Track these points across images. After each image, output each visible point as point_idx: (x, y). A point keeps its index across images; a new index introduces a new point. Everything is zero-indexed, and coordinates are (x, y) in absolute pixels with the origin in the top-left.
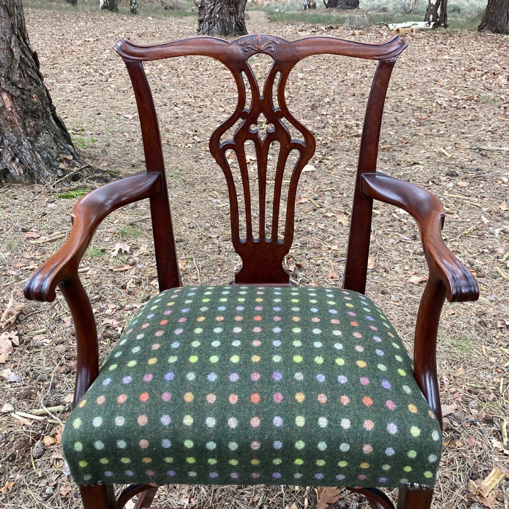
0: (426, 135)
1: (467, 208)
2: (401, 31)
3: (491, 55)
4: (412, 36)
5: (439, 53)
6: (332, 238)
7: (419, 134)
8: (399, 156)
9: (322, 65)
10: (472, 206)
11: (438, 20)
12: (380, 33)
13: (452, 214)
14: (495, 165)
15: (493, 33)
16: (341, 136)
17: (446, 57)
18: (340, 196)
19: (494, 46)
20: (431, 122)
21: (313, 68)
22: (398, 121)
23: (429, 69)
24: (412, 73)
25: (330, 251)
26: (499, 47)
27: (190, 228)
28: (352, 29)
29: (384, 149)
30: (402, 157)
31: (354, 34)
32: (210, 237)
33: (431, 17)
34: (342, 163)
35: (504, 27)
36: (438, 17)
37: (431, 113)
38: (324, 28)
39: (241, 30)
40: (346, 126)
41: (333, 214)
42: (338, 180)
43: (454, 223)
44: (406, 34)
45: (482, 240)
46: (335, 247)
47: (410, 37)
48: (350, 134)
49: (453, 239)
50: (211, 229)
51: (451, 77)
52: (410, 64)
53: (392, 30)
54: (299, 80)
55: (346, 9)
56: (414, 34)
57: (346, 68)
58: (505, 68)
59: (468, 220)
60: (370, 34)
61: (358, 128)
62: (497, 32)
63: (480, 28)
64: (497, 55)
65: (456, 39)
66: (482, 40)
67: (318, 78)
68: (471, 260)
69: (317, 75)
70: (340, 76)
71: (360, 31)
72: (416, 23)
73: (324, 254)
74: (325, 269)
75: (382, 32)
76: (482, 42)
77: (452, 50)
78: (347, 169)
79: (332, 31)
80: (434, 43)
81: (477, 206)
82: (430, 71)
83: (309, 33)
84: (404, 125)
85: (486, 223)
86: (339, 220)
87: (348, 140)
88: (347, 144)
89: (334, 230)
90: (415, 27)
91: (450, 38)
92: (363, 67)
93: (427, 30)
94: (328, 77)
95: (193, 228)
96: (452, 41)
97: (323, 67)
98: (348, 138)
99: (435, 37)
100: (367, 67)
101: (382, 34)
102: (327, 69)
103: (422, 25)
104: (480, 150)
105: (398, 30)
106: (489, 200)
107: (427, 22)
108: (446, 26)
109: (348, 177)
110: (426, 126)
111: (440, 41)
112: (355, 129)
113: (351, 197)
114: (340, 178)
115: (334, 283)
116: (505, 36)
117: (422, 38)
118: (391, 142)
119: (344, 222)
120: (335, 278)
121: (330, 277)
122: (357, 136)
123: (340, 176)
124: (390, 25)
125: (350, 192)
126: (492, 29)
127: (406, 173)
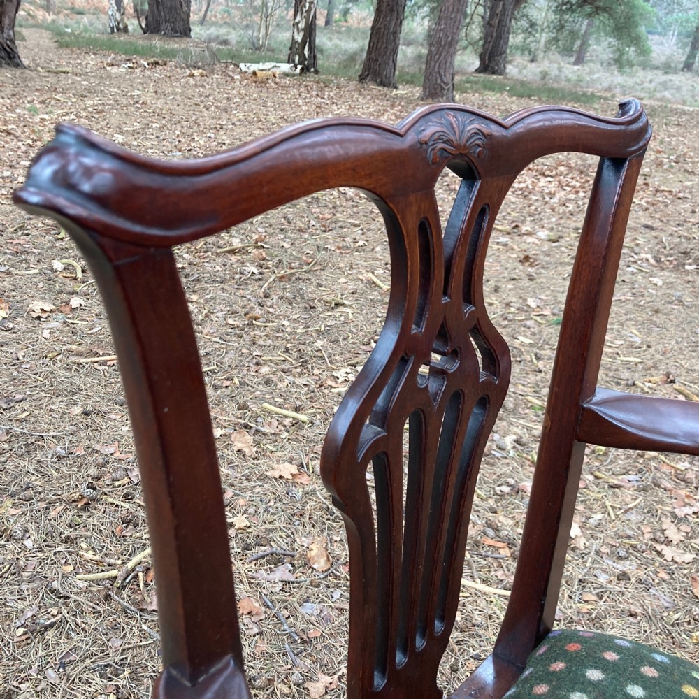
0: (339, 248)
2: (259, 75)
3: (386, 117)
4: (276, 83)
5: (318, 110)
6: (230, 493)
7: (329, 247)
8: (309, 289)
9: (152, 122)
11: (306, 62)
12: (229, 76)
15: (379, 86)
16: (205, 252)
18: (227, 383)
19: (385, 103)
20: (339, 224)
21: (138, 126)
22: (289, 222)
25: (232, 533)
26: (393, 106)
28: (188, 67)
29: (282, 277)
30: (313, 292)
31: (192, 76)
33: (297, 58)
34: (218, 307)
35: (391, 79)
36: (306, 59)
37: (334, 207)
38: (146, 64)
39: (10, 58)
41: (223, 432)
42: (217, 346)
44: (267, 79)
45: (493, 465)
46: (240, 521)
47: (273, 84)
48: (220, 247)
53: (245, 72)
55: (173, 37)
56: (277, 80)
57: (191, 128)
60: (216, 76)
61: (231, 236)
62: (383, 84)
63: (362, 79)
65: (334, 92)
66: (368, 95)
67: (148, 144)
68: (491, 516)
69: (147, 139)
70: (183, 140)
71: (200, 71)
72: (278, 65)
75: (231, 74)
76: (369, 97)
77: (334, 107)
78: (230, 321)
79: (158, 68)
80: (308, 96)
83: (124, 70)
84: (301, 230)
86: (238, 445)
87: (219, 260)
88: (218, 268)
89: (230, 472)
90: (277, 71)
91: (326, 89)
92: (215, 128)
93: (294, 75)
94: (164, 143)
96: (331, 94)
97: (154, 125)
98: (218, 255)
99: (306, 86)
100: (221, 128)
101: (233, 79)
102: (162, 128)
103: (286, 67)
105: (254, 74)
107: (292, 65)
108: (316, 72)
109: (234, 339)
110: (334, 232)
111: (314, 93)
112: (227, 238)
113: (248, 385)
114: (220, 341)
115: (256, 630)
116: (394, 92)
117: (289, 87)
118: (290, 264)
119: (246, 450)
120: (257, 614)
121: (246, 612)
122: (233, 252)
123: (220, 338)
124: (242, 65)
125: (245, 372)
126: (376, 81)
127: (329, 324)
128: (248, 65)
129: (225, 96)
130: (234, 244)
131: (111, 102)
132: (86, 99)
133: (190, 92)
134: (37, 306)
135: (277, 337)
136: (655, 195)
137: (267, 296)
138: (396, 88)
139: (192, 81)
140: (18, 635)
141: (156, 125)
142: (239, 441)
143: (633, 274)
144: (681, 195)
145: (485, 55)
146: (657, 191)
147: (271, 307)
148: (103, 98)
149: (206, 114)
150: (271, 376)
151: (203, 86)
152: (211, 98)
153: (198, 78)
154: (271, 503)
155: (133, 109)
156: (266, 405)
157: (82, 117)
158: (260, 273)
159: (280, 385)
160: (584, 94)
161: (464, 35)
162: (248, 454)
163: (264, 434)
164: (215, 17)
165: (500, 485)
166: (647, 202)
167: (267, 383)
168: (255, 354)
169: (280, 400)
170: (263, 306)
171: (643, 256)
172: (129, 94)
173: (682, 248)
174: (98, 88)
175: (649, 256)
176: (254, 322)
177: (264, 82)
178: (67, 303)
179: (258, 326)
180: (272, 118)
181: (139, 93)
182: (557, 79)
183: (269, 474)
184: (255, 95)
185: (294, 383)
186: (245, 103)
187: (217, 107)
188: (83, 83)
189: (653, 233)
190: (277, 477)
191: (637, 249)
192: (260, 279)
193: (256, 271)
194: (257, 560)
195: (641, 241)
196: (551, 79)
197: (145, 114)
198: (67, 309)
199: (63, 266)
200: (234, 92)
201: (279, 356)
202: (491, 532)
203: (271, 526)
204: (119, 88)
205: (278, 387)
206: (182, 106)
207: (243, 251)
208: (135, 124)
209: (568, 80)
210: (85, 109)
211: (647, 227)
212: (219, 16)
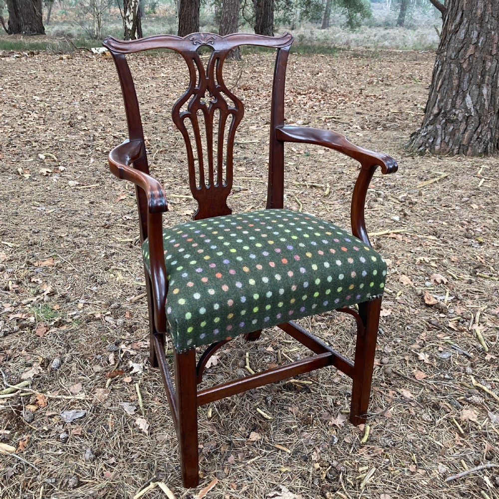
2: (107, 54)
8: (178, 156)
9: (52, 88)
10: (258, 183)
17: (162, 75)
21: (44, 91)
22: (156, 129)
23: (154, 85)
24: (141, 90)
27: (36, 233)
28: (56, 54)
29: (161, 152)
30: (180, 156)
31: (62, 59)
32: (60, 237)
38: (27, 54)
50: (56, 231)
53: (96, 54)
54: (39, 102)
55: (32, 35)
57: (77, 89)
60: (77, 58)
67: (56, 99)
69: (53, 97)
71: (67, 55)
79: (36, 56)
81: (261, 182)
82: (156, 87)
83: (14, 59)
84: (164, 132)
91: (155, 59)
92: (93, 87)
94: (65, 98)
95: (38, 232)
97: (54, 89)
99: (141, 59)
100: (97, 87)
101: (90, 58)
102: (59, 90)
104: (238, 144)
105: (104, 53)
118: (163, 146)
124: (93, 49)
128: (97, 48)
129: (90, 69)
131: (19, 79)
133: (67, 69)
134: (44, 171)
135: (168, 174)
136: (366, 98)
137: (156, 160)
138: (201, 54)
139: (63, 62)
143: (347, 133)
144: (381, 97)
145: (258, 27)
146: (367, 96)
147: (160, 163)
148: (12, 77)
149: (83, 80)
151: (73, 64)
152: (82, 71)
153: (67, 60)
155: (35, 82)
156: (172, 195)
158: (149, 151)
159: (175, 189)
160: (329, 48)
161: (242, 14)
163: (175, 204)
164: (56, 18)
166: (360, 102)
167: (170, 188)
168: (160, 180)
169: (178, 194)
170: (156, 164)
171: (355, 126)
172: (28, 73)
173: (376, 121)
174: (6, 71)
175: (358, 127)
176: (155, 169)
178: (58, 169)
179: (157, 170)
181: (34, 72)
182: (311, 40)
183: (182, 214)
186: (105, 72)
187: (88, 76)
189: (362, 116)
190: (185, 215)
191: (351, 124)
195: (354, 120)
196: (306, 40)
198: (59, 171)
199: (44, 157)
200: (95, 66)
204: (20, 69)
206: (65, 77)
208: (42, 90)
209: (319, 40)
210: (6, 84)
211: (358, 113)
212: (59, 17)
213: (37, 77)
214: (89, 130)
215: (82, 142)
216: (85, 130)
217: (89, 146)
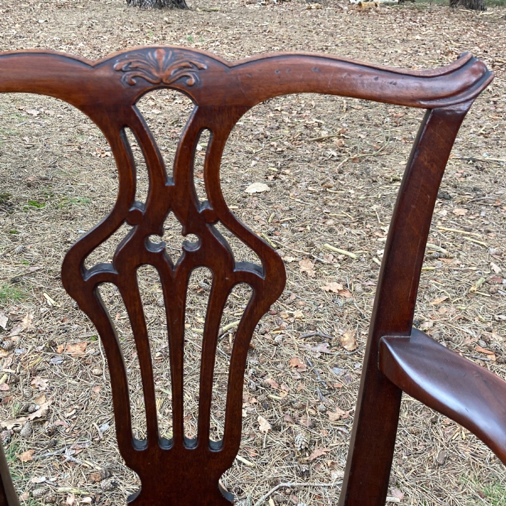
0: (405, 139)
1: (469, 249)
2: (363, 5)
3: (468, 36)
4: (377, 11)
5: (409, 32)
6: (293, 296)
7: (397, 138)
8: (375, 169)
9: (274, 46)
10: (476, 245)
12: (339, 7)
13: (452, 258)
14: (496, 182)
15: (467, 9)
16: (300, 140)
17: (418, 37)
18: (302, 229)
19: (470, 24)
20: (409, 121)
22: (368, 120)
23: (400, 51)
24: (380, 56)
25: (292, 320)
26: (477, 26)
28: (308, 2)
29: (355, 159)
30: (378, 170)
31: (310, 8)
34: (303, 179)
35: (479, 2)
37: (407, 109)
39: (179, 2)
40: (306, 127)
41: (294, 259)
42: (298, 204)
43: (456, 272)
44: (370, 8)
45: (497, 300)
46: (298, 314)
47: (374, 13)
48: (311, 137)
49: (458, 299)
51: (427, 62)
52: (377, 45)
53: (353, 4)
56: (378, 8)
58: (487, 52)
59: (474, 268)
60: (329, 8)
61: (321, 130)
62: (471, 7)
63: (452, 3)
64: (475, 35)
65: (426, 16)
66: (456, 17)
68: (486, 333)
71: (317, 4)
73: (284, 324)
74: (286, 350)
75: (341, 5)
76: (456, 19)
77: (423, 29)
78: (310, 188)
79: (284, 4)
80: (403, 20)
81: (482, 245)
82: (401, 54)
83: (258, 7)
84: (376, 125)
85: (497, 272)
86: (303, 269)
87: (309, 147)
88: (308, 152)
89: (296, 284)
90: (379, 2)
91: (419, 14)
92: (322, 49)
93: (392, 4)
96: (423, 18)
97: (276, 48)
98: (309, 143)
99: (402, 12)
100: (327, 49)
101: (342, 9)
104: (474, 161)
105: (360, 4)
106: (497, 236)
109: (311, 201)
110: (404, 127)
111: (408, 18)
112: (317, 131)
113: (316, 231)
114: (301, 202)
115: (299, 377)
116: (481, 13)
117: (387, 14)
118: (363, 150)
119: (309, 272)
120: (301, 368)
121: (294, 365)
122: (320, 140)
123: (302, 200)
125: (315, 223)
126: (465, 5)
127: (385, 194)
129: (333, 23)
130: (322, 135)
131: (246, 31)
132: (228, 30)
133: (306, 22)
135: (343, 201)
137: (340, 172)
138: (484, 10)
139: (309, 13)
140: (157, 356)
141: (277, 48)
142: (304, 266)
147: (343, 180)
148: (240, 29)
149: (316, 37)
150: (334, 226)
151: (317, 16)
152: (322, 26)
153: (314, 10)
154: (321, 306)
155: (261, 36)
156: (327, 245)
157: (224, 44)
158: (339, 156)
162: (309, 274)
163: (323, 263)
165: (499, 314)
167: (330, 231)
168: (324, 211)
169: (338, 243)
170: (336, 179)
172: (259, 25)
174: (238, 22)
176: (328, 189)
177: (367, 11)
179: (330, 193)
180: (368, 40)
181: (267, 23)
183: (322, 288)
184: (357, 22)
185: (350, 232)
186: (349, 28)
187: (326, 33)
188: (227, 18)
190: (328, 290)
192: (337, 160)
193: (335, 154)
194: (306, 338)
197: (270, 40)
199: (202, 148)
200: (341, 20)
201: (343, 213)
202: (483, 343)
203: (319, 319)
204: (253, 20)
205: (338, 234)
206: (298, 33)
207: (329, 139)
208: (262, 47)
210: (227, 38)
213: (265, 31)
214: (282, 110)
215: (261, 129)
216: (277, 110)
217: (267, 138)
